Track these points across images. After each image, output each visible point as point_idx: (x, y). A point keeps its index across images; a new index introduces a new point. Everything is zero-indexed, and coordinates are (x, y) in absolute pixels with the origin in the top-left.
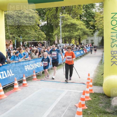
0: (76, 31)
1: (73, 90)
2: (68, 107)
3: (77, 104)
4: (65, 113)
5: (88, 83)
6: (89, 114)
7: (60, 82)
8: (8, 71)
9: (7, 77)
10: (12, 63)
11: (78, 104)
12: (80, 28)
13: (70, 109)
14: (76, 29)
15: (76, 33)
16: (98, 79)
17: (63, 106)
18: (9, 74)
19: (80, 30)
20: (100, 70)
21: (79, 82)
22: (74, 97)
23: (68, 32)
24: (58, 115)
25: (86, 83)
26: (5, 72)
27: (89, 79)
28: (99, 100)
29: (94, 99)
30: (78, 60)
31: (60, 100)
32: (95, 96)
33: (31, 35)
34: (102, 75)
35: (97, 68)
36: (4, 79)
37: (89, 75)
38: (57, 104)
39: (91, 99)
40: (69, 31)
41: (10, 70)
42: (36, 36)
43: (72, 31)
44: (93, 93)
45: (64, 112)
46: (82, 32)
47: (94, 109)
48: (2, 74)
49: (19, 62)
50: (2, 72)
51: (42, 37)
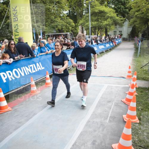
0: (105, 20)
1: (113, 84)
2: (114, 103)
3: (123, 99)
4: (113, 109)
5: (129, 77)
6: (140, 110)
7: (96, 76)
8: (37, 64)
9: (37, 71)
10: (41, 55)
11: (125, 99)
12: (110, 16)
13: (117, 105)
14: (106, 17)
15: (105, 22)
16: (138, 72)
17: (108, 102)
18: (39, 68)
19: (110, 19)
20: (137, 63)
21: (118, 76)
22: (117, 92)
23: (95, 21)
24: (106, 112)
25: (126, 77)
26: (34, 65)
27: (129, 72)
28: (147, 94)
29: (141, 93)
30: (108, 52)
31: (103, 95)
32: (141, 91)
33: (58, 23)
34: (141, 69)
35: (133, 61)
36: (34, 73)
37: (130, 68)
38: (100, 99)
39: (137, 94)
40: (96, 19)
41: (40, 63)
42: (64, 25)
43: (100, 20)
44: (138, 87)
45: (111, 108)
46: (112, 21)
47: (144, 104)
48: (31, 67)
49: (47, 54)
50: (32, 66)
51: (70, 26)
